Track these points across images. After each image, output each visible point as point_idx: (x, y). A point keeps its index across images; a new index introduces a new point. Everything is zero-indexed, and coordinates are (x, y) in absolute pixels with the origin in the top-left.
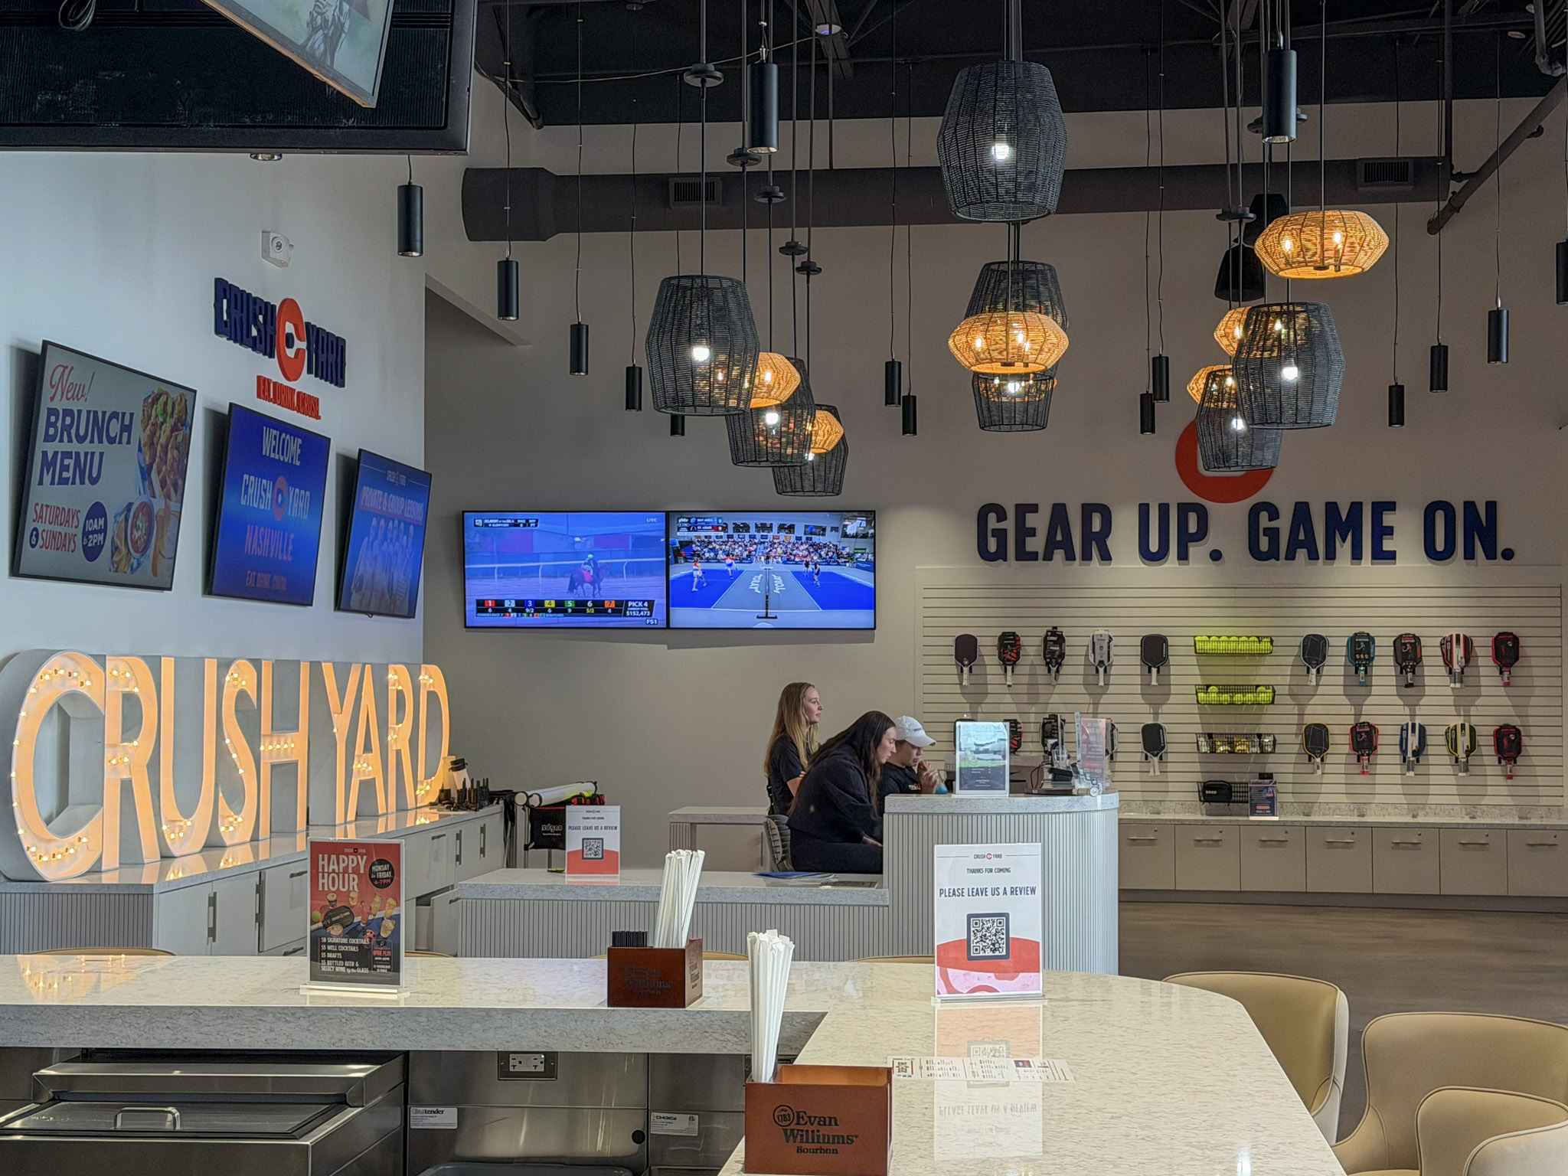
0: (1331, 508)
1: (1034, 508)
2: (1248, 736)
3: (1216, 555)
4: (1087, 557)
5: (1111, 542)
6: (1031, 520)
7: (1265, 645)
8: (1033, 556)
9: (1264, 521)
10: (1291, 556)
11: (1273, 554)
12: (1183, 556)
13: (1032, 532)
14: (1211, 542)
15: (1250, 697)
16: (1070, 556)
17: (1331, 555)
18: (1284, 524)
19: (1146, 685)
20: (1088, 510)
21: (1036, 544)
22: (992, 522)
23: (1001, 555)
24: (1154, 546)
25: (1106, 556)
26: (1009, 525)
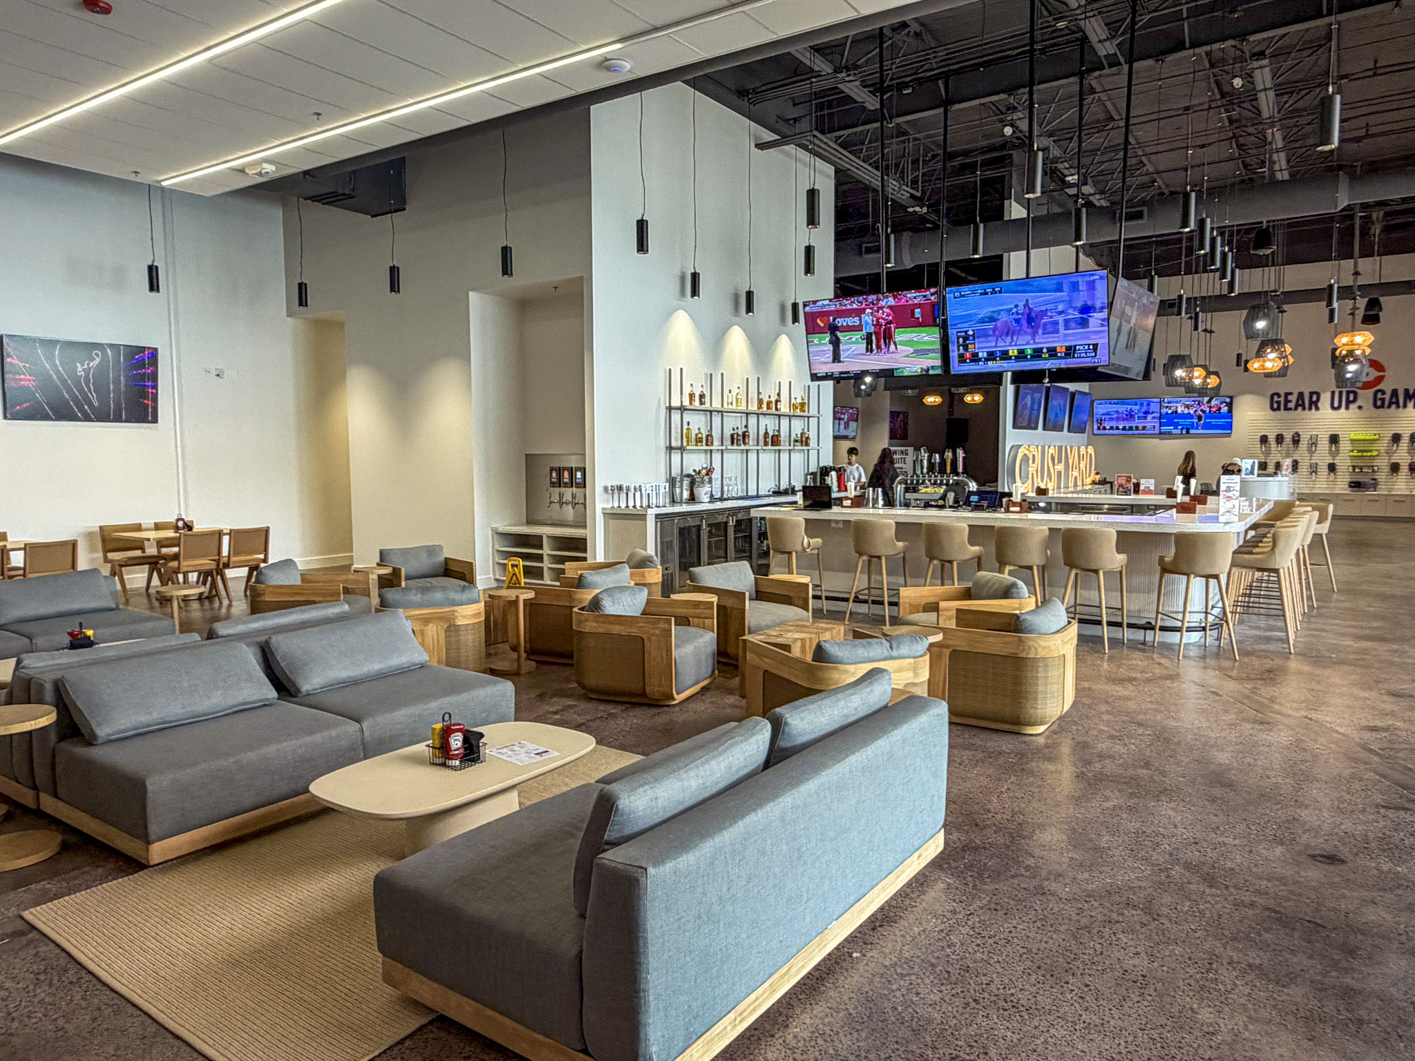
0: (1407, 391)
1: (1291, 394)
2: (1368, 467)
3: (1360, 407)
4: (1310, 409)
5: (1319, 404)
6: (1290, 397)
7: (1377, 437)
8: (1290, 409)
9: (1380, 396)
10: (1389, 407)
11: (1382, 406)
12: (1347, 408)
13: (1290, 401)
14: (1359, 403)
15: (1369, 454)
16: (1304, 409)
17: (1405, 406)
18: (1387, 397)
19: (1330, 450)
20: (1311, 394)
21: (1291, 405)
22: (1276, 398)
23: (1278, 409)
24: (1336, 404)
25: (1317, 408)
26: (1282, 399)
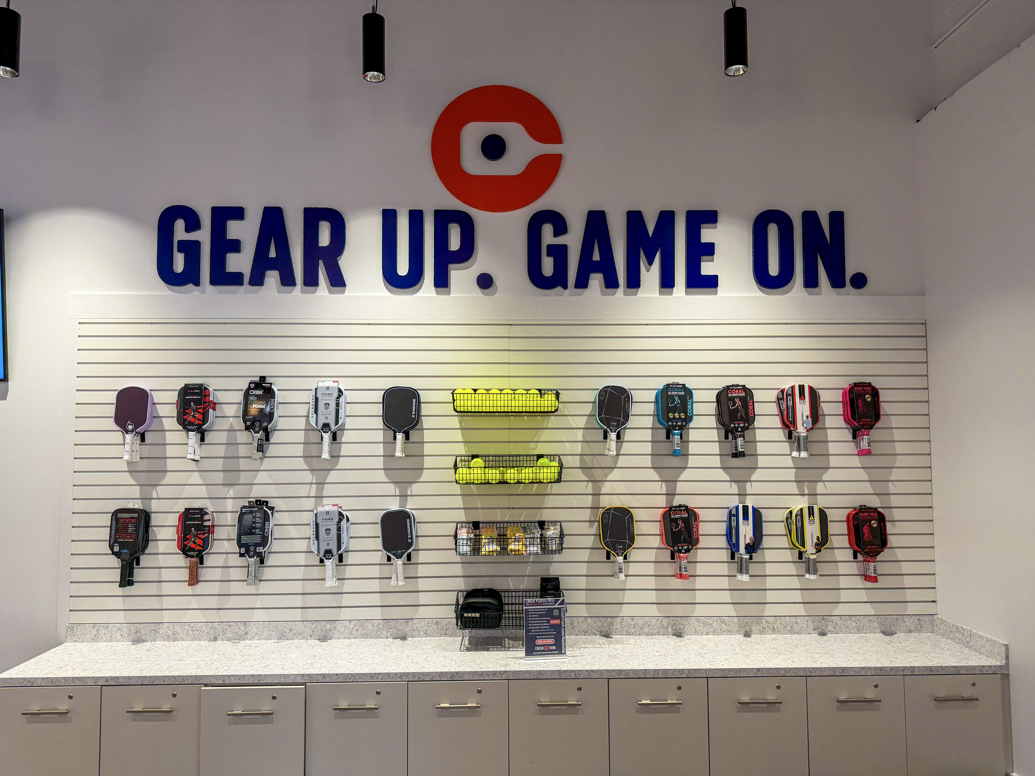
0: (635, 219)
1: (238, 213)
2: (525, 526)
3: (485, 282)
4: (311, 281)
5: (345, 263)
6: (234, 230)
7: (549, 401)
8: (236, 279)
9: (548, 236)
10: (582, 283)
11: (558, 280)
12: (442, 281)
14: (480, 263)
15: (527, 474)
16: (287, 280)
17: (634, 282)
18: (573, 240)
19: (389, 456)
21: (240, 262)
22: (180, 232)
23: (190, 277)
24: (403, 268)
25: (337, 281)
26: (203, 235)
